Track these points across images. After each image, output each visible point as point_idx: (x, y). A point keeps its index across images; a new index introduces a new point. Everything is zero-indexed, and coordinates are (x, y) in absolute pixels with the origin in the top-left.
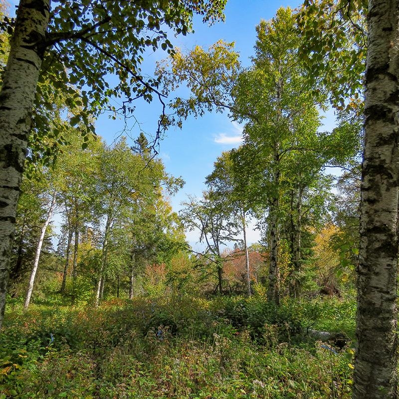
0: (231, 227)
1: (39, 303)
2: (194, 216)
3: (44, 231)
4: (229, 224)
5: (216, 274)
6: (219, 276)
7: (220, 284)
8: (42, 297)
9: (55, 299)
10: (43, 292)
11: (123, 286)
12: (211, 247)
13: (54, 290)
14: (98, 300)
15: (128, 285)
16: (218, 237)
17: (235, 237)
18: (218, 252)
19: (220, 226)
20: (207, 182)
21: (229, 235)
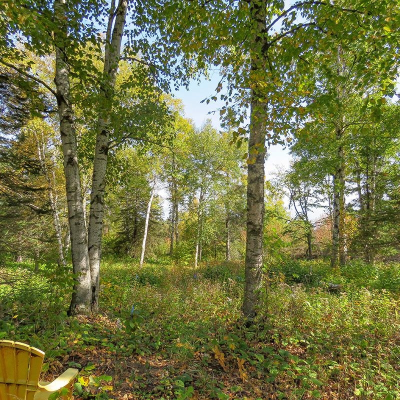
0: (318, 193)
1: (151, 262)
2: (282, 184)
3: (150, 205)
4: (316, 191)
5: (306, 239)
6: (308, 241)
7: (309, 248)
8: (154, 258)
9: (164, 260)
10: (155, 254)
11: (220, 249)
12: (300, 214)
13: (165, 253)
14: (197, 261)
15: (224, 249)
16: (306, 204)
17: (322, 204)
18: (307, 218)
19: (308, 194)
20: (290, 153)
21: (316, 202)
